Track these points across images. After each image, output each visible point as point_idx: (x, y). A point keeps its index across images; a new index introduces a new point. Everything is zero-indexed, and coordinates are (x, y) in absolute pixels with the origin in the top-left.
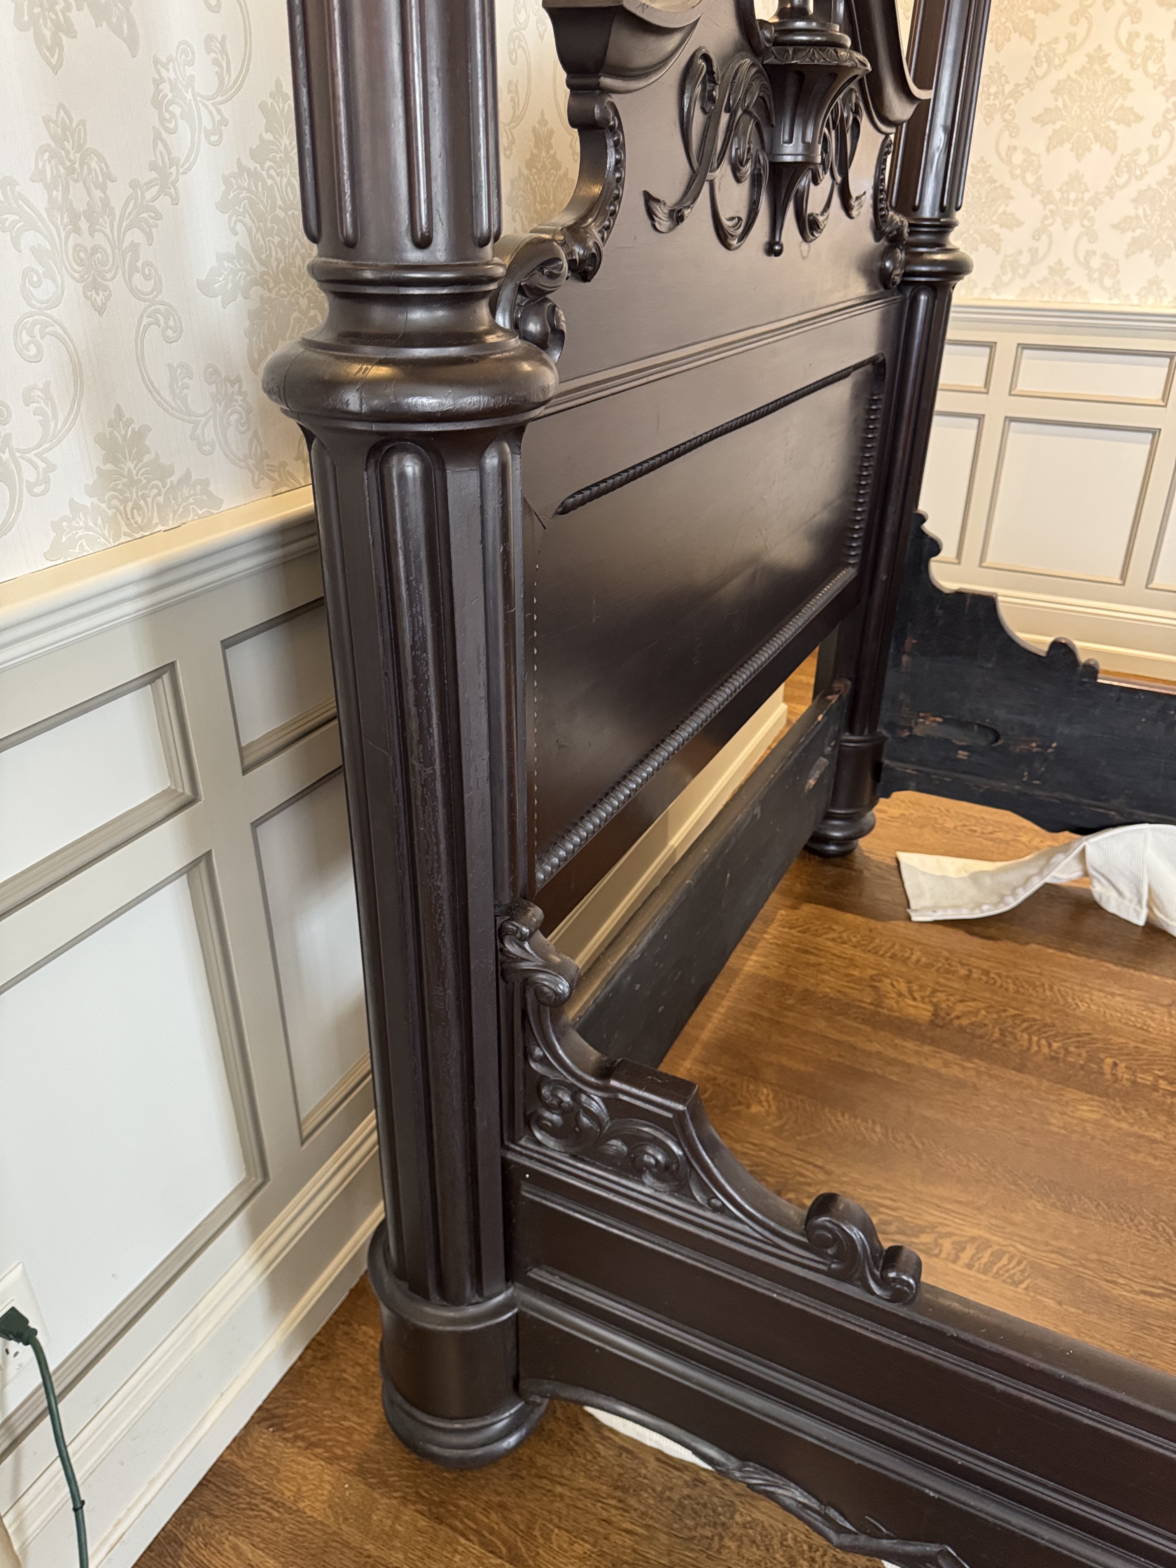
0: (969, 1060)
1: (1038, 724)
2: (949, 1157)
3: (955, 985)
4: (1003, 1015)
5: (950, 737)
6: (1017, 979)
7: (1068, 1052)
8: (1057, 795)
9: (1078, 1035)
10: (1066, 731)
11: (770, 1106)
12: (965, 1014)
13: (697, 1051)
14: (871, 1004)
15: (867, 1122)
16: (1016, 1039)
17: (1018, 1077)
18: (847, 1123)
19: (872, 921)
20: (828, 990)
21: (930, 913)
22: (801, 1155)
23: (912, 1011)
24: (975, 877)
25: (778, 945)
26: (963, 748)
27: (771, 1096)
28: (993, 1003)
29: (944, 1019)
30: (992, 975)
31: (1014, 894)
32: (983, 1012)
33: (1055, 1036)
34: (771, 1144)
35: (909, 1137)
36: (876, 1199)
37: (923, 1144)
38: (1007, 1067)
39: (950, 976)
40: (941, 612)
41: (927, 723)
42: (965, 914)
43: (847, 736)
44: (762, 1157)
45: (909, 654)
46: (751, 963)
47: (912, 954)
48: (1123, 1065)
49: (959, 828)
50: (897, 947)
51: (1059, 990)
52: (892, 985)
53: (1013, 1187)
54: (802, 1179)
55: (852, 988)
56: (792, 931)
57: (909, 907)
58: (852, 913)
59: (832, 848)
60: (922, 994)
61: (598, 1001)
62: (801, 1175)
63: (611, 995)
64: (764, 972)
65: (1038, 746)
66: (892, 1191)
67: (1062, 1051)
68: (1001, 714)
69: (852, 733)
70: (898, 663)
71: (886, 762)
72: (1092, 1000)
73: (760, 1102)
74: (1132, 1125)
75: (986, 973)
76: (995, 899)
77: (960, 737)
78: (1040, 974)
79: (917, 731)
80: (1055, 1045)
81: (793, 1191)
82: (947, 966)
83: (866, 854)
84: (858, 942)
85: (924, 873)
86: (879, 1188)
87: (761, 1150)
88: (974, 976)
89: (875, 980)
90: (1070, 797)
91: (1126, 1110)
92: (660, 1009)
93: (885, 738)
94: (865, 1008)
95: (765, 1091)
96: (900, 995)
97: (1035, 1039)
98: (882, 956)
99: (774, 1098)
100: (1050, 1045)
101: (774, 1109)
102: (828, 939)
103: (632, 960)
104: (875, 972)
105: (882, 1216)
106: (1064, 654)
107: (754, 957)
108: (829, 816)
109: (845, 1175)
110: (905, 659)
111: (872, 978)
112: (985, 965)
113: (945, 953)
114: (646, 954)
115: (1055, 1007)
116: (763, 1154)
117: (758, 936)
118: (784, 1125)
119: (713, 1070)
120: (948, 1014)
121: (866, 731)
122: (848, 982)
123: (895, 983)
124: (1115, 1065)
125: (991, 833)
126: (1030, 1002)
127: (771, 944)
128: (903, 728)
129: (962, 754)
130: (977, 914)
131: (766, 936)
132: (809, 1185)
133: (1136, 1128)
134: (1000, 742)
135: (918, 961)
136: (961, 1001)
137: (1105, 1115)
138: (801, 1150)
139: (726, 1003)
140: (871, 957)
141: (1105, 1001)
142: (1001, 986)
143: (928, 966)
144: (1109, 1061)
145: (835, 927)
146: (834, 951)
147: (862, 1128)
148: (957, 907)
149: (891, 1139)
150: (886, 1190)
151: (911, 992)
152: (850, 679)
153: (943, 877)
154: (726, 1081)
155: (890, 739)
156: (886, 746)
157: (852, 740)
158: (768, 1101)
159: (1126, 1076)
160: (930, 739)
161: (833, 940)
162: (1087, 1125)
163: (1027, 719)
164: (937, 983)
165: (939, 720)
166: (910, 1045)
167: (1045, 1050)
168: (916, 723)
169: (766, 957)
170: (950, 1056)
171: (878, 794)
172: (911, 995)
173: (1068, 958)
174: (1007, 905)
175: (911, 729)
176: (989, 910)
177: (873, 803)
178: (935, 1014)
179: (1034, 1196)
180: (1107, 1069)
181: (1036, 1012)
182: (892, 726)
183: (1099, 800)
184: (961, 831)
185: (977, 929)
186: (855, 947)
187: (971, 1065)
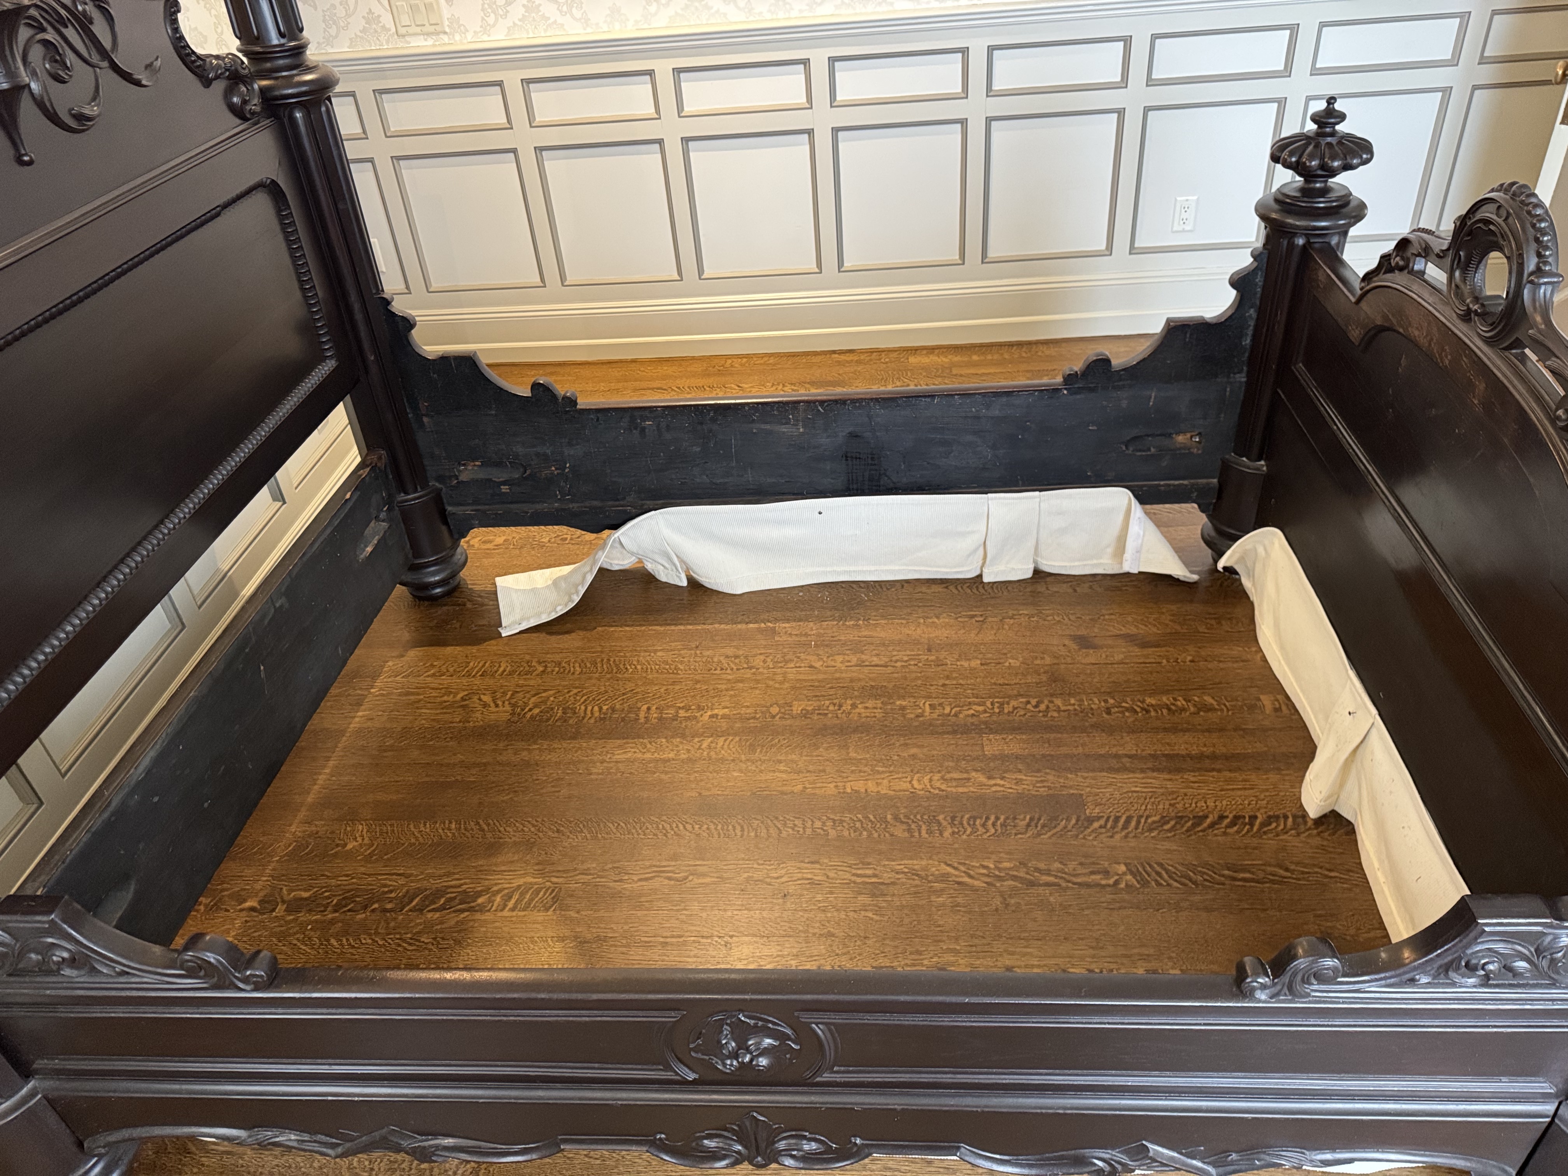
0: (535, 743)
1: (548, 452)
2: (508, 829)
3: (532, 683)
4: (567, 696)
5: (490, 477)
6: (583, 661)
7: (613, 710)
8: (587, 504)
9: (624, 694)
10: (572, 453)
11: (363, 839)
12: (536, 706)
13: (302, 814)
14: (460, 722)
15: (444, 823)
16: (575, 713)
17: (575, 744)
18: (428, 830)
19: (469, 647)
20: (424, 722)
21: (517, 626)
22: (387, 870)
23: (493, 717)
24: (556, 583)
25: (383, 695)
26: (504, 483)
27: (365, 830)
28: (560, 688)
29: (519, 714)
30: (564, 665)
31: (577, 592)
32: (552, 699)
33: (607, 700)
34: (363, 869)
35: (478, 823)
36: (446, 884)
37: (489, 825)
38: (564, 739)
39: (528, 676)
40: (435, 376)
41: (470, 468)
42: (545, 619)
43: (402, 497)
44: (353, 883)
45: (426, 415)
46: (357, 719)
47: (500, 666)
48: (654, 708)
49: (553, 540)
50: (487, 665)
51: (614, 661)
52: (480, 699)
53: (556, 835)
54: (386, 889)
55: (445, 713)
56: (398, 678)
57: (500, 625)
58: (452, 645)
59: (438, 590)
60: (503, 699)
61: (93, 830)
62: (385, 886)
63: (113, 819)
64: (369, 724)
65: (556, 469)
66: (458, 873)
67: (610, 711)
68: (520, 450)
69: (407, 493)
70: (422, 425)
71: (449, 508)
72: (638, 661)
73: (355, 839)
74: (653, 753)
75: (559, 664)
76: (566, 598)
77: (498, 475)
78: (602, 652)
79: (463, 477)
80: (605, 708)
81: (377, 902)
82: (527, 668)
83: (470, 587)
84: (454, 671)
85: (517, 591)
86: (449, 874)
87: (353, 878)
88: (549, 669)
89: (466, 700)
90: (596, 503)
91: (650, 743)
92: (206, 805)
93: (441, 490)
94: (454, 728)
95: (360, 827)
96: (485, 705)
97: (590, 708)
98: (474, 676)
99: (368, 831)
100: (601, 709)
101: (367, 841)
102: (428, 676)
103: (133, 782)
104: (466, 693)
105: (448, 896)
106: (544, 391)
107: (360, 714)
108: (415, 568)
109: (422, 873)
110: (425, 420)
111: (463, 699)
112: (557, 657)
113: (528, 657)
114: (154, 770)
115: (608, 676)
116: (354, 880)
117: (366, 693)
118: (374, 850)
119: (316, 826)
120: (523, 710)
121: (419, 489)
122: (442, 709)
123: (482, 696)
124: (649, 709)
125: (579, 537)
126: (590, 678)
127: (377, 696)
128: (450, 477)
129: (505, 489)
130: (554, 616)
131: (372, 690)
132: (391, 892)
133: (656, 755)
134: (528, 472)
135: (504, 671)
136: (534, 695)
137: (635, 752)
138: (386, 866)
139: (331, 763)
140: (465, 681)
141: (648, 658)
142: (569, 671)
143: (511, 673)
144: (645, 707)
145: (435, 663)
146: (432, 685)
147: (440, 831)
148: (539, 615)
149: (463, 831)
150: (454, 874)
151: (494, 701)
152: (383, 449)
153: (533, 590)
154: (327, 830)
155: (444, 489)
156: (443, 496)
157: (412, 498)
158: (362, 836)
159: (655, 715)
160: (474, 481)
161: (433, 675)
162: (620, 765)
163: (539, 449)
164: (517, 685)
165: (477, 463)
166: (489, 746)
167: (597, 714)
168: (460, 471)
169: (370, 709)
170: (521, 745)
171: (456, 536)
172: (495, 703)
173: (625, 631)
174: (573, 602)
175: (457, 477)
176: (561, 610)
177: (456, 544)
178: (513, 714)
179: (571, 836)
180: (642, 715)
181: (594, 685)
182: (440, 479)
183: (618, 500)
184: (554, 542)
185: (555, 628)
186: (451, 676)
187: (536, 747)
